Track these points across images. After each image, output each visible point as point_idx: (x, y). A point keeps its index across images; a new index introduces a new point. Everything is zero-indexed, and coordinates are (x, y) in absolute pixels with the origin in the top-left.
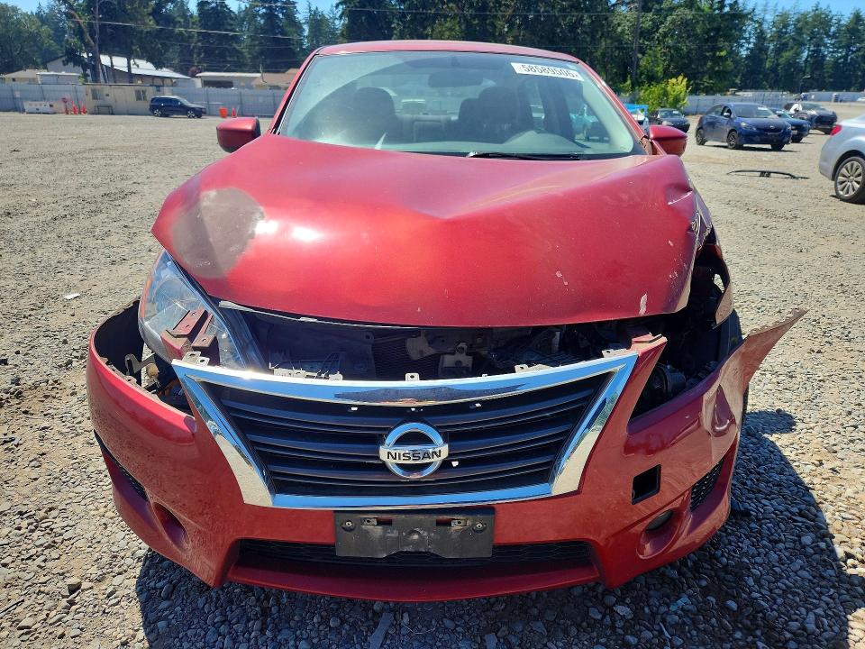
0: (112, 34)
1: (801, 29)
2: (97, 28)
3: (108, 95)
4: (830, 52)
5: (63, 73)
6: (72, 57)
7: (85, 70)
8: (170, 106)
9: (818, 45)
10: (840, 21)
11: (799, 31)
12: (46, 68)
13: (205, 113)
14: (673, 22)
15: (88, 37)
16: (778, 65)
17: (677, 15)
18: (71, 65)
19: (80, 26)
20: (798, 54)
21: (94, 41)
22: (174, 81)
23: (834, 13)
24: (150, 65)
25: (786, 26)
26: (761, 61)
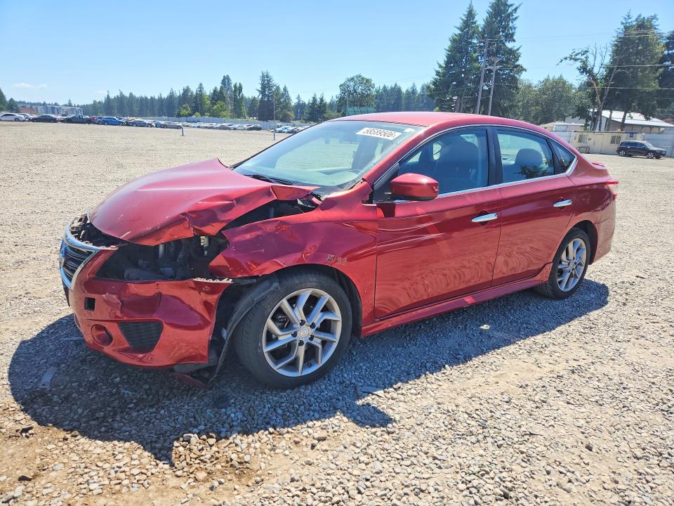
0: (618, 95)
2: (606, 93)
3: (590, 139)
5: (573, 124)
6: (581, 112)
7: (587, 121)
8: (635, 148)
12: (564, 121)
13: (664, 155)
15: (598, 99)
18: (577, 118)
19: (595, 91)
21: (601, 101)
22: (662, 129)
24: (642, 117)
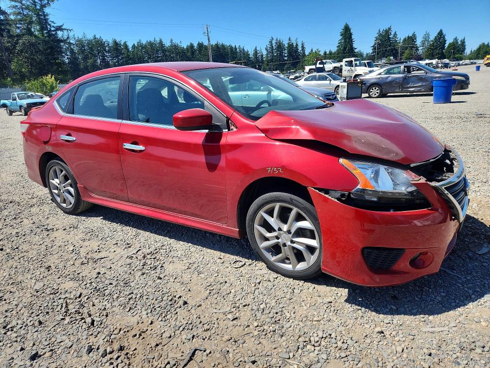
1: (92, 48)
4: (110, 60)
9: (104, 57)
10: (109, 45)
11: (91, 49)
14: (24, 44)
16: (87, 66)
17: (26, 40)
20: (96, 61)
23: (104, 40)
25: (83, 46)
26: (78, 65)
